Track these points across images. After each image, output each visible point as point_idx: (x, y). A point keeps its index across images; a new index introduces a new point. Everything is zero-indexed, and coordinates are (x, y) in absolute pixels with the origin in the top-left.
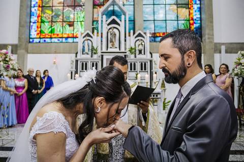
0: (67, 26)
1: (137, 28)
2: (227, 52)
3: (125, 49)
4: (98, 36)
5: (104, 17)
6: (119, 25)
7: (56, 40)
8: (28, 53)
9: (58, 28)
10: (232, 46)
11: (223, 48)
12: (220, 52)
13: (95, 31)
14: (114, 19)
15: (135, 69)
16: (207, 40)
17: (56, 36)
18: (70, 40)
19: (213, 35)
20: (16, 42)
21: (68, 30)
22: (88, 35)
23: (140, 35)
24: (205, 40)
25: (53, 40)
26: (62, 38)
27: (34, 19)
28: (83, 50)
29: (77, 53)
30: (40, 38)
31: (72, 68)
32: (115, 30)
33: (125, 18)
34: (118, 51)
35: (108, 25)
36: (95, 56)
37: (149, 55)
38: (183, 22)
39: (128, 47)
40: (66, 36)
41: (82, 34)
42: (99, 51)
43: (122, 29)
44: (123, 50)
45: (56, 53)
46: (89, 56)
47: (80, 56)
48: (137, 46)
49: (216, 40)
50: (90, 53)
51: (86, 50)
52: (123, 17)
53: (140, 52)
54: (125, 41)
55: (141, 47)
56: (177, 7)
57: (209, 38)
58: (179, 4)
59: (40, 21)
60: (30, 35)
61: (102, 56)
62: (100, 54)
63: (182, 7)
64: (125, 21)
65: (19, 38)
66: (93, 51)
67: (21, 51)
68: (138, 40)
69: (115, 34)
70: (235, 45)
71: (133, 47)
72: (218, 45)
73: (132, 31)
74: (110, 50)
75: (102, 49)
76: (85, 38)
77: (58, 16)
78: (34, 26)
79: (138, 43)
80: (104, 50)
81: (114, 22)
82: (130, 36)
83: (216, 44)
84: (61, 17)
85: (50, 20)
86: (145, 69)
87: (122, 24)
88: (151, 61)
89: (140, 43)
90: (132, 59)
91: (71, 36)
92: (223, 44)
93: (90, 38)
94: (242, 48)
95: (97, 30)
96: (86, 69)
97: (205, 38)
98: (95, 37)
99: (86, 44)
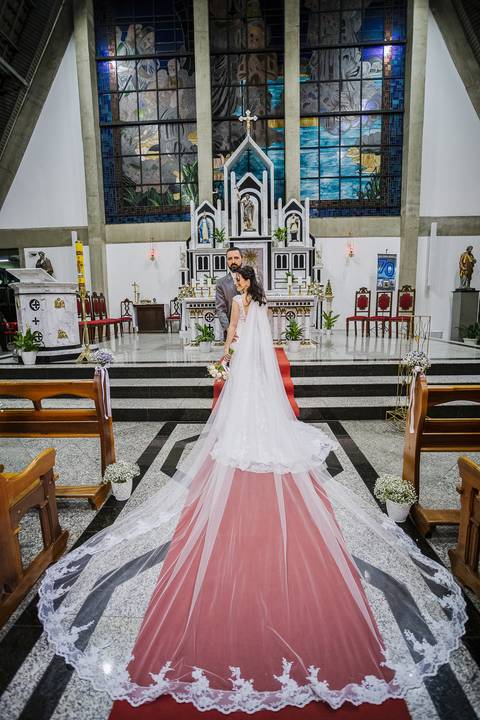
1: (288, 195)
2: (440, 233)
3: (269, 234)
4: (223, 209)
5: (233, 174)
6: (258, 188)
8: (106, 243)
10: (448, 223)
11: (434, 226)
12: (429, 235)
13: (219, 201)
14: (249, 178)
15: (285, 266)
16: (409, 213)
19: (419, 204)
20: (83, 223)
22: (206, 208)
23: (294, 206)
24: (404, 212)
28: (200, 235)
29: (190, 239)
31: (183, 266)
32: (253, 199)
33: (269, 175)
34: (259, 236)
35: (239, 190)
36: (220, 246)
37: (308, 241)
39: (274, 228)
41: (197, 205)
42: (226, 236)
43: (263, 195)
44: (265, 233)
45: (153, 240)
46: (210, 246)
47: (194, 246)
49: (424, 212)
50: (211, 240)
51: (205, 236)
52: (265, 173)
53: (294, 236)
54: (269, 216)
55: (295, 228)
56: (361, 152)
57: (411, 210)
58: (365, 146)
62: (227, 241)
63: (369, 151)
64: (269, 179)
65: (89, 216)
66: (217, 236)
67: (95, 240)
68: (291, 215)
69: (252, 207)
70: (455, 221)
71: (282, 227)
72: (426, 221)
73: (280, 200)
74: (244, 234)
75: (230, 235)
76: (202, 215)
79: (291, 221)
80: (234, 235)
81: (249, 183)
82: (276, 208)
83: (422, 218)
86: (302, 266)
87: (264, 186)
88: (312, 253)
89: (293, 221)
90: (280, 249)
92: (435, 219)
93: (209, 214)
94: (466, 226)
95: (222, 199)
96: (206, 267)
97: (406, 208)
98: (218, 211)
99: (205, 225)
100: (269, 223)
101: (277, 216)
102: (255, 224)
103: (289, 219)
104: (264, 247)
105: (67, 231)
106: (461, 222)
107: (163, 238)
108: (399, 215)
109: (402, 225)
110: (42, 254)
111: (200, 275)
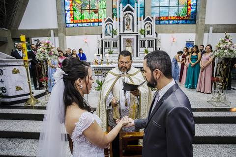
0: (94, 13)
1: (146, 14)
2: (213, 32)
3: (137, 31)
4: (116, 21)
5: (121, 4)
6: (133, 11)
7: (86, 24)
8: (66, 35)
9: (86, 14)
10: (217, 27)
11: (211, 29)
12: (209, 32)
13: (115, 17)
14: (128, 6)
15: (144, 46)
16: (200, 23)
17: (85, 21)
18: (96, 24)
19: (205, 18)
20: (56, 27)
21: (95, 17)
22: (109, 20)
23: (148, 19)
24: (198, 22)
25: (83, 24)
26: (90, 22)
27: (67, 8)
28: (106, 33)
29: (102, 34)
30: (74, 23)
31: (98, 46)
32: (130, 16)
33: (137, 5)
34: (132, 32)
35: (124, 12)
36: (115, 37)
37: (155, 35)
38: (182, 7)
39: (139, 29)
40: (92, 21)
41: (105, 19)
42: (118, 33)
43: (135, 14)
44: (135, 31)
45: (86, 34)
46: (111, 37)
47: (104, 37)
48: (146, 28)
49: (207, 23)
50: (111, 34)
51: (108, 32)
52: (136, 4)
53: (148, 33)
54: (137, 24)
55: (149, 29)
57: (201, 21)
59: (72, 9)
60: (66, 21)
61: (120, 36)
62: (118, 35)
64: (137, 7)
65: (58, 24)
66: (114, 33)
67: (61, 34)
68: (147, 23)
69: (130, 19)
70: (221, 26)
71: (143, 29)
72: (208, 27)
73: (142, 16)
74: (126, 32)
75: (120, 32)
76: (107, 23)
77: (85, 5)
78: (68, 14)
79: (147, 26)
80: (122, 32)
81: (129, 9)
82: (141, 20)
84: (88, 6)
85: (80, 8)
86: (152, 46)
87: (135, 10)
88: (156, 40)
89: (148, 26)
90: (142, 39)
91: (96, 20)
92: (211, 25)
93: (111, 23)
94: (225, 29)
95: (116, 16)
96: (109, 46)
97: (199, 21)
98: (114, 21)
99: (108, 27)
100: (137, 27)
101: (141, 23)
103: (147, 24)
104: (135, 37)
105: (49, 30)
106: (223, 27)
107: (90, 33)
108: (195, 23)
109: (197, 28)
110: (38, 41)
111: (106, 50)
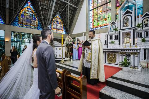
0: (104, 21)
3: (135, 26)
4: (118, 22)
5: (122, 11)
6: (131, 13)
7: (100, 28)
9: (100, 23)
14: (128, 11)
15: (141, 36)
17: (100, 26)
18: (106, 27)
22: (113, 23)
23: (146, 15)
25: (99, 28)
26: (102, 26)
27: (91, 21)
29: (108, 32)
30: (94, 28)
31: (106, 39)
32: (129, 17)
33: (135, 8)
35: (124, 15)
40: (103, 25)
41: (111, 23)
42: (118, 29)
43: (133, 15)
44: (133, 26)
45: (100, 33)
46: (114, 33)
50: (114, 31)
52: (133, 7)
53: (146, 25)
54: (135, 21)
59: (93, 21)
60: (90, 28)
65: (86, 30)
71: (141, 23)
73: (140, 14)
78: (91, 24)
80: (122, 28)
84: (101, 18)
85: (97, 20)
87: (133, 12)
90: (139, 31)
91: (106, 24)
93: (114, 24)
96: (112, 39)
100: (135, 23)
101: (139, 20)
102: (129, 24)
104: (132, 31)
107: (102, 32)
110: (78, 38)
111: (110, 41)
